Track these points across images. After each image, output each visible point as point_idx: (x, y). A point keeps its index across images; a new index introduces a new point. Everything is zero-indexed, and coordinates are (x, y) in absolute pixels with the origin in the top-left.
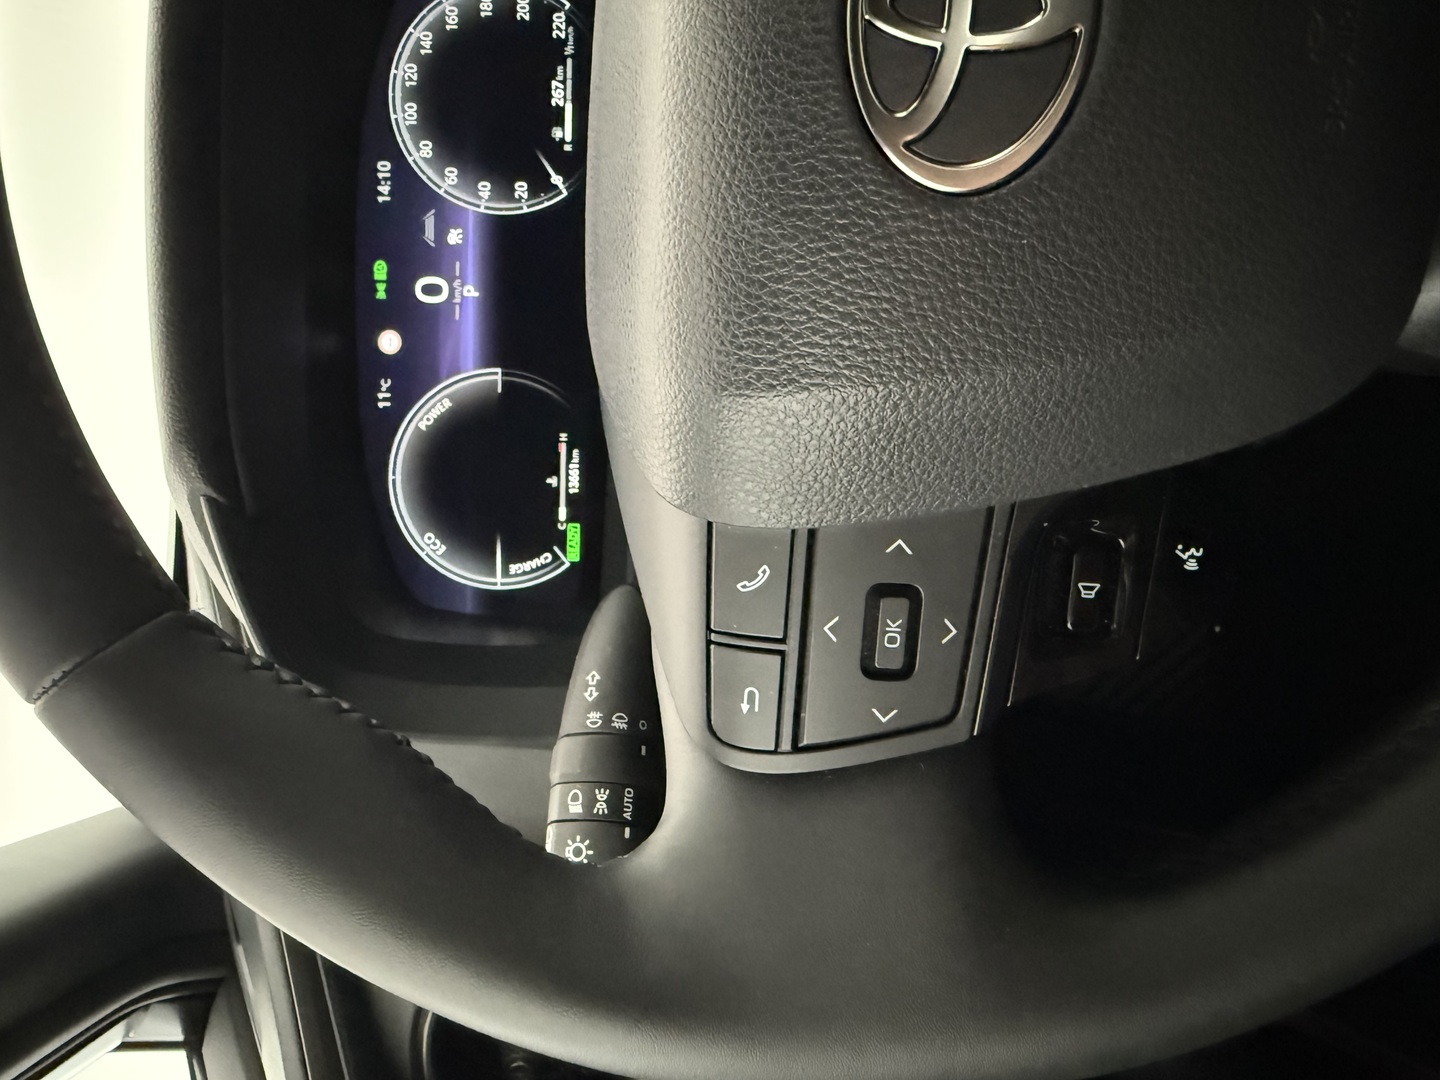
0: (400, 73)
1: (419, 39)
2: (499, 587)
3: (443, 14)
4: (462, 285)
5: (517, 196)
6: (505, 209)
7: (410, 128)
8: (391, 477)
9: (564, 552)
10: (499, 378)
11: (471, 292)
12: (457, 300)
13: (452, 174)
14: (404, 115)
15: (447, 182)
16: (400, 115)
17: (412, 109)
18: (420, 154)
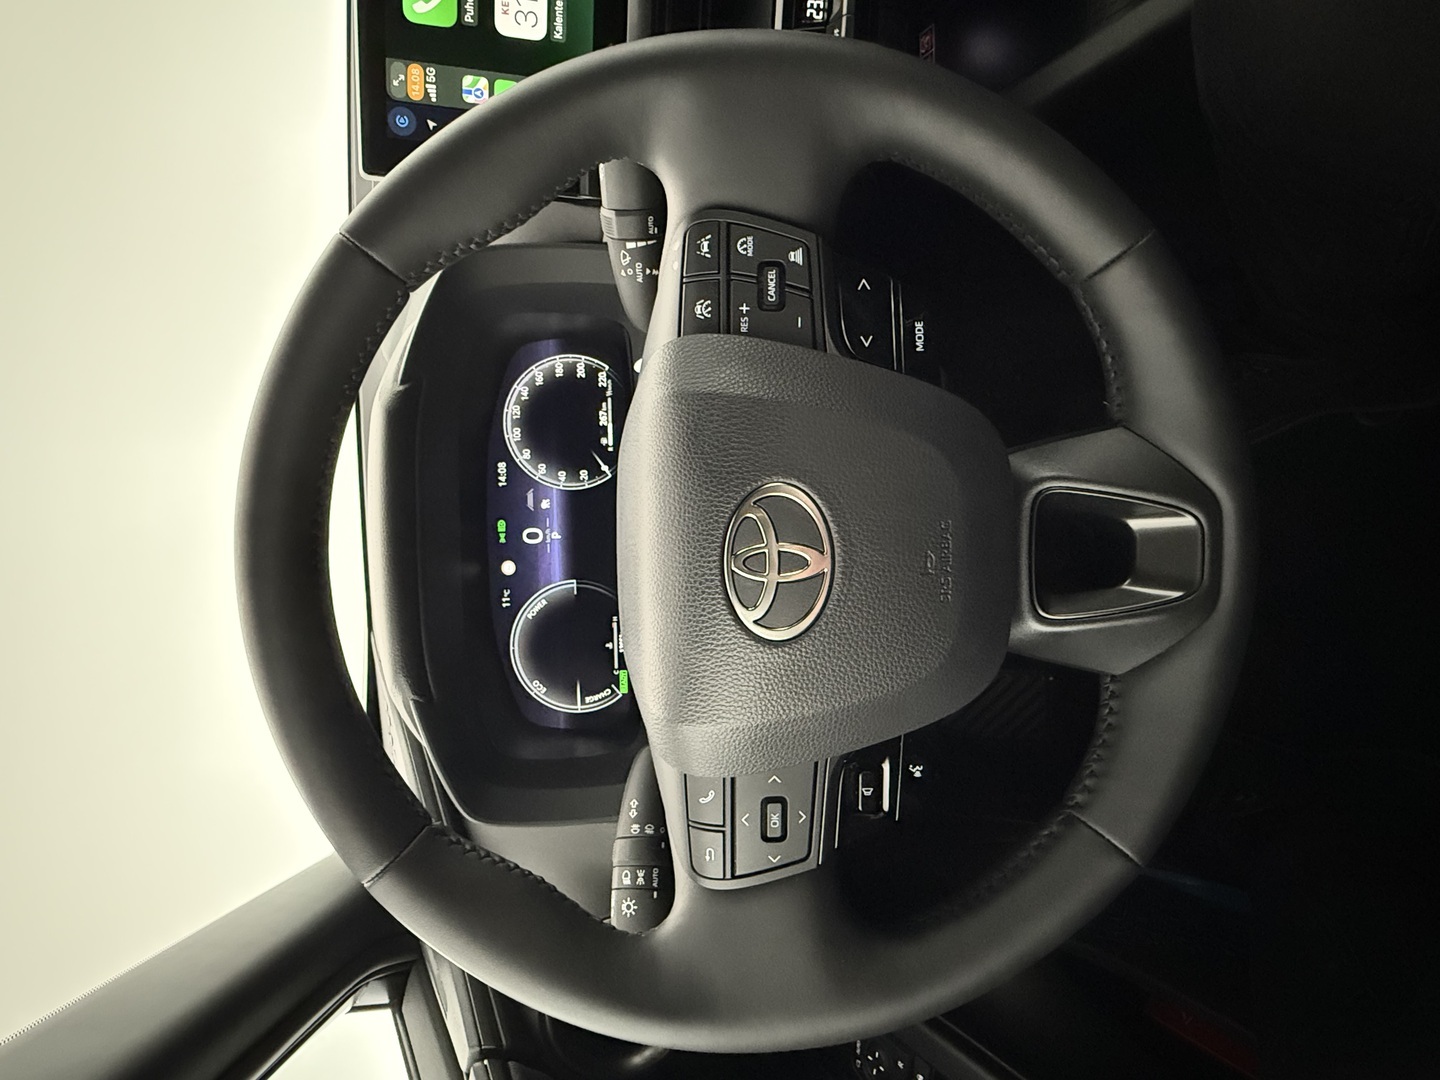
0: (510, 411)
1: (520, 391)
2: (579, 711)
3: (534, 376)
4: (551, 532)
5: (581, 478)
6: (575, 486)
7: (516, 442)
8: (511, 648)
9: (619, 689)
10: (575, 585)
11: (556, 536)
12: (548, 541)
13: (542, 467)
14: (513, 435)
15: (540, 472)
16: (511, 435)
17: (518, 431)
18: (523, 457)
